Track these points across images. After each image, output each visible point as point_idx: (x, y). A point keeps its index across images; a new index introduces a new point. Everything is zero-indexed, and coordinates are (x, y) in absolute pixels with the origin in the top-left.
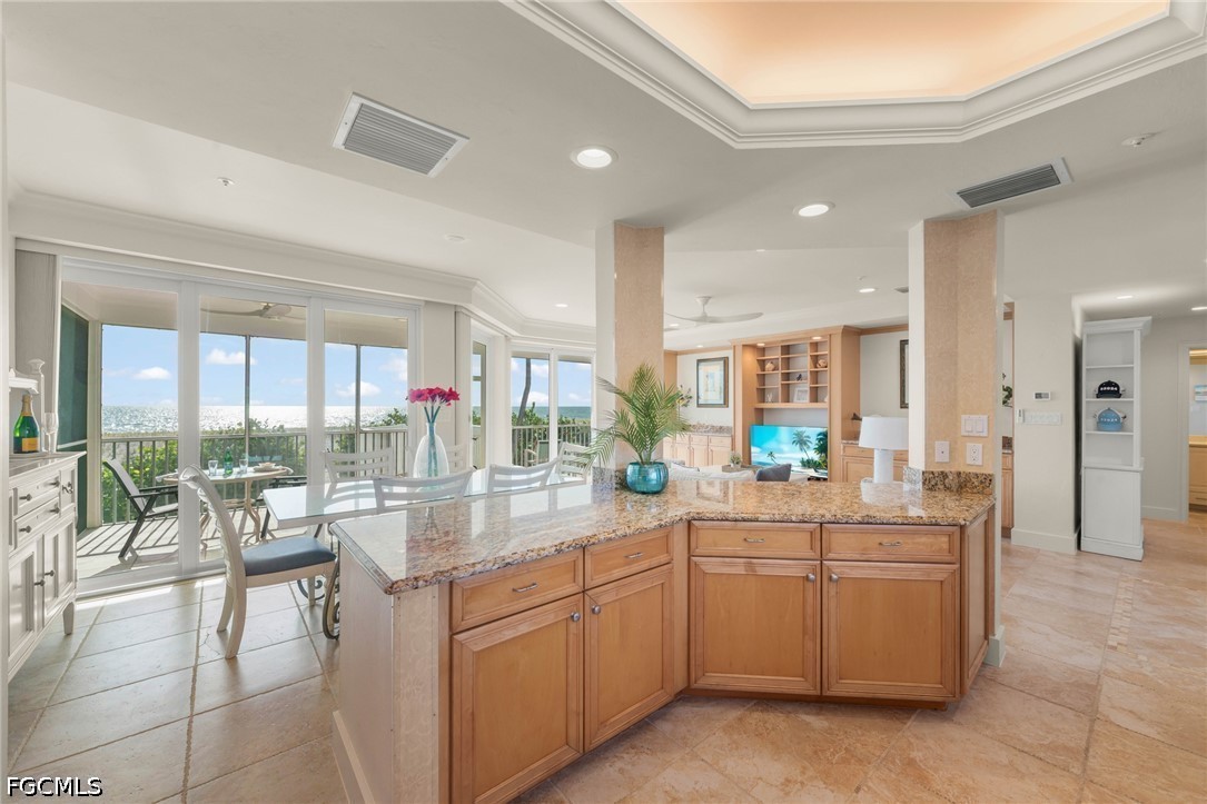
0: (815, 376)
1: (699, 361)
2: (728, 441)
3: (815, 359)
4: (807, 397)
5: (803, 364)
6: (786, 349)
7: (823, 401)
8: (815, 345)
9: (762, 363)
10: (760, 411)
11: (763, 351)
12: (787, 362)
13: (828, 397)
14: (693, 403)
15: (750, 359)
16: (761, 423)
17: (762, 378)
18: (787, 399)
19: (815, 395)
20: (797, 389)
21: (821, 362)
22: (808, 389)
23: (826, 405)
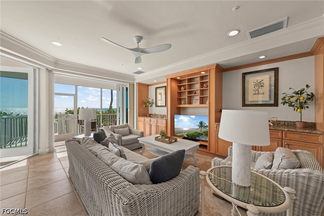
0: (202, 92)
1: (156, 88)
2: (164, 122)
3: (202, 84)
4: (199, 102)
5: (197, 87)
6: (190, 80)
7: (205, 103)
8: (202, 78)
9: (180, 87)
10: (179, 108)
11: (180, 81)
12: (190, 86)
13: (208, 101)
14: (154, 105)
15: (175, 85)
16: (179, 114)
17: (180, 94)
18: (190, 103)
19: (202, 101)
20: (194, 98)
21: (205, 85)
22: (199, 98)
23: (207, 105)
